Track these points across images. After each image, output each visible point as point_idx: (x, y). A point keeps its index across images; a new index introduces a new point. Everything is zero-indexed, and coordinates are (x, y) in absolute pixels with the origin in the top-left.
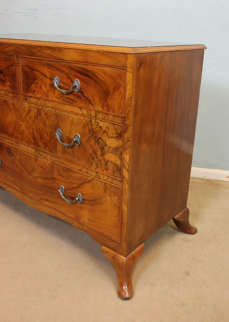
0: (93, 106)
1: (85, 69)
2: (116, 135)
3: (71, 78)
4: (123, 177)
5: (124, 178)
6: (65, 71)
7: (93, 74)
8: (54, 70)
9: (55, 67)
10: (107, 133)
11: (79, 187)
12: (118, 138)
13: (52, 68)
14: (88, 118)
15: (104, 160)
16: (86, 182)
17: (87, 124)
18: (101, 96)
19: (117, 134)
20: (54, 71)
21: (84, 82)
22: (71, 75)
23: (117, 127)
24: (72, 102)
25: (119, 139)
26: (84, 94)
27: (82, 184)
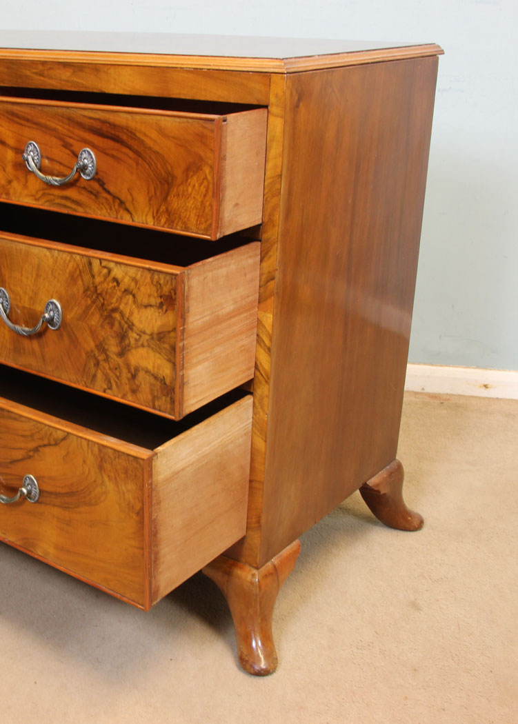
0: (131, 213)
2: (159, 300)
3: (71, 145)
6: (54, 130)
7: (132, 133)
8: (26, 126)
9: (28, 120)
10: (134, 296)
11: (30, 457)
12: (164, 307)
13: (22, 121)
16: (50, 445)
19: (161, 297)
20: (27, 129)
22: (72, 138)
23: (160, 278)
25: (166, 311)
27: (36, 450)
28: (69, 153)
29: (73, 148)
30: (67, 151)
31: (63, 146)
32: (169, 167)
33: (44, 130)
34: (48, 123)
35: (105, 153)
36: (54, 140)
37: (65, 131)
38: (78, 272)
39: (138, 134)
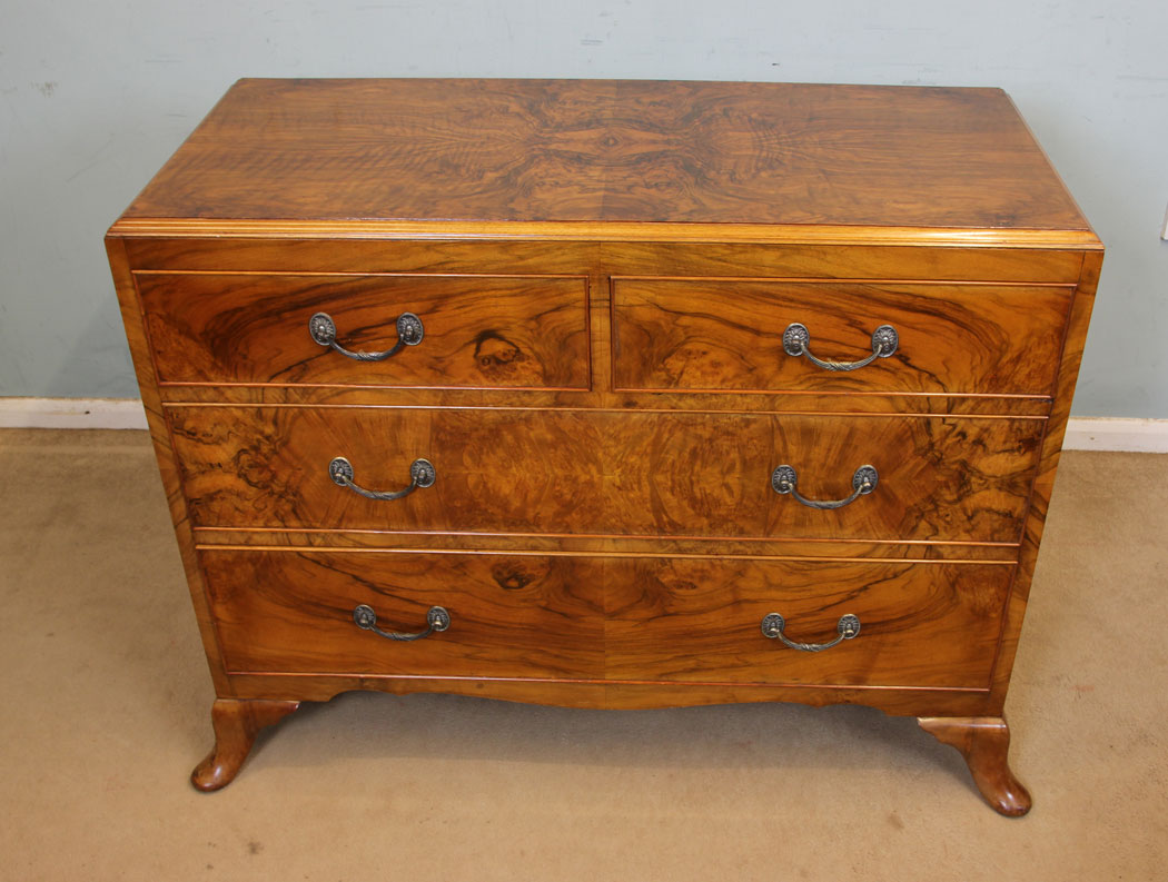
0: (943, 385)
1: (925, 298)
2: (1016, 445)
3: (862, 324)
4: (1026, 536)
5: (1029, 540)
6: (838, 309)
7: (957, 306)
8: (786, 306)
9: (792, 300)
10: (984, 446)
11: (852, 598)
12: (1022, 451)
13: (780, 302)
14: (919, 418)
15: (964, 510)
16: (885, 579)
17: (912, 432)
18: (978, 357)
19: (1020, 441)
20: (789, 310)
21: (917, 329)
22: (864, 315)
23: (1021, 425)
24: (856, 386)
25: (1025, 452)
26: (910, 362)
27: (865, 588)
28: (857, 330)
29: (864, 327)
30: (853, 330)
31: (848, 325)
32: (1004, 335)
33: (819, 309)
34: (827, 302)
35: (913, 328)
36: (835, 320)
37: (852, 309)
38: (909, 433)
39: (966, 306)
